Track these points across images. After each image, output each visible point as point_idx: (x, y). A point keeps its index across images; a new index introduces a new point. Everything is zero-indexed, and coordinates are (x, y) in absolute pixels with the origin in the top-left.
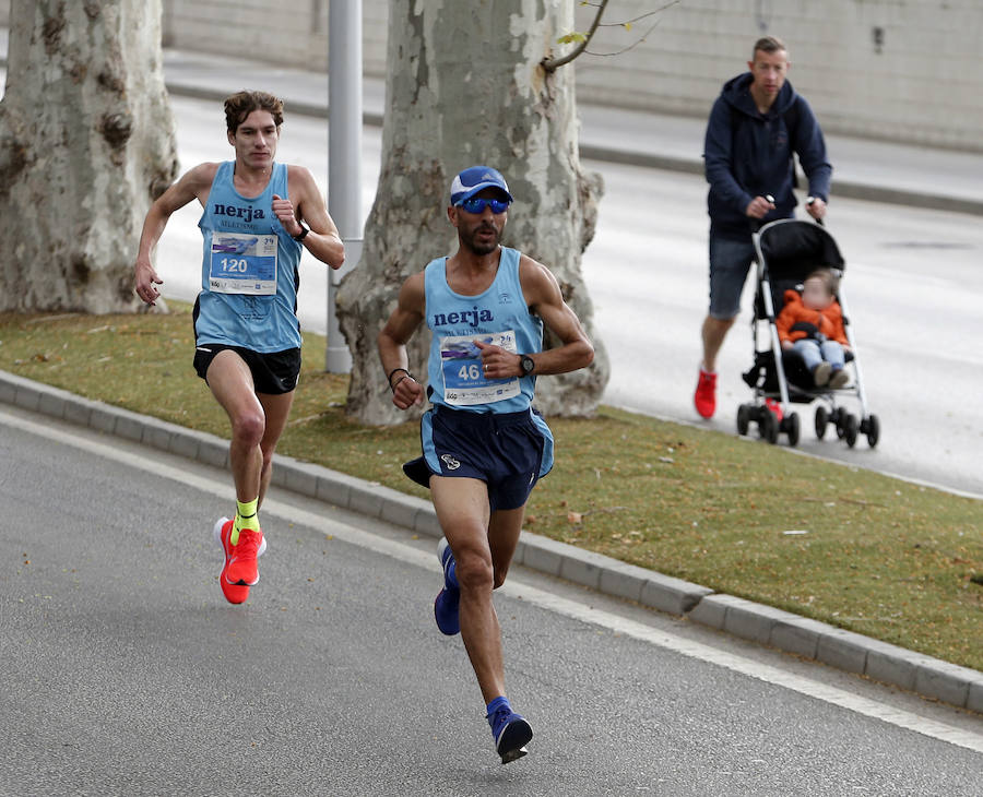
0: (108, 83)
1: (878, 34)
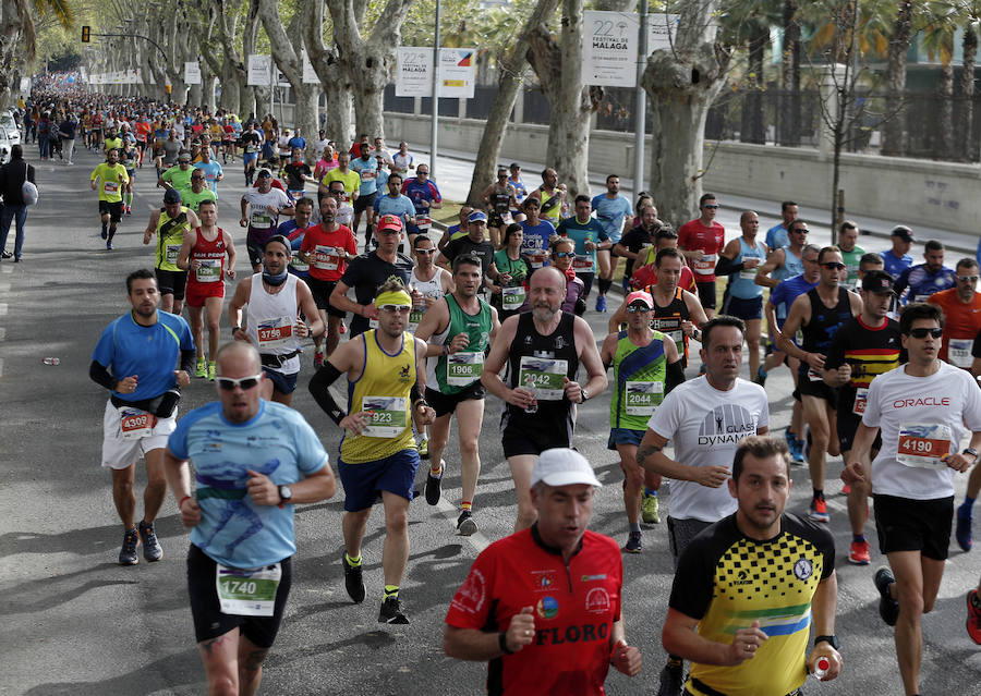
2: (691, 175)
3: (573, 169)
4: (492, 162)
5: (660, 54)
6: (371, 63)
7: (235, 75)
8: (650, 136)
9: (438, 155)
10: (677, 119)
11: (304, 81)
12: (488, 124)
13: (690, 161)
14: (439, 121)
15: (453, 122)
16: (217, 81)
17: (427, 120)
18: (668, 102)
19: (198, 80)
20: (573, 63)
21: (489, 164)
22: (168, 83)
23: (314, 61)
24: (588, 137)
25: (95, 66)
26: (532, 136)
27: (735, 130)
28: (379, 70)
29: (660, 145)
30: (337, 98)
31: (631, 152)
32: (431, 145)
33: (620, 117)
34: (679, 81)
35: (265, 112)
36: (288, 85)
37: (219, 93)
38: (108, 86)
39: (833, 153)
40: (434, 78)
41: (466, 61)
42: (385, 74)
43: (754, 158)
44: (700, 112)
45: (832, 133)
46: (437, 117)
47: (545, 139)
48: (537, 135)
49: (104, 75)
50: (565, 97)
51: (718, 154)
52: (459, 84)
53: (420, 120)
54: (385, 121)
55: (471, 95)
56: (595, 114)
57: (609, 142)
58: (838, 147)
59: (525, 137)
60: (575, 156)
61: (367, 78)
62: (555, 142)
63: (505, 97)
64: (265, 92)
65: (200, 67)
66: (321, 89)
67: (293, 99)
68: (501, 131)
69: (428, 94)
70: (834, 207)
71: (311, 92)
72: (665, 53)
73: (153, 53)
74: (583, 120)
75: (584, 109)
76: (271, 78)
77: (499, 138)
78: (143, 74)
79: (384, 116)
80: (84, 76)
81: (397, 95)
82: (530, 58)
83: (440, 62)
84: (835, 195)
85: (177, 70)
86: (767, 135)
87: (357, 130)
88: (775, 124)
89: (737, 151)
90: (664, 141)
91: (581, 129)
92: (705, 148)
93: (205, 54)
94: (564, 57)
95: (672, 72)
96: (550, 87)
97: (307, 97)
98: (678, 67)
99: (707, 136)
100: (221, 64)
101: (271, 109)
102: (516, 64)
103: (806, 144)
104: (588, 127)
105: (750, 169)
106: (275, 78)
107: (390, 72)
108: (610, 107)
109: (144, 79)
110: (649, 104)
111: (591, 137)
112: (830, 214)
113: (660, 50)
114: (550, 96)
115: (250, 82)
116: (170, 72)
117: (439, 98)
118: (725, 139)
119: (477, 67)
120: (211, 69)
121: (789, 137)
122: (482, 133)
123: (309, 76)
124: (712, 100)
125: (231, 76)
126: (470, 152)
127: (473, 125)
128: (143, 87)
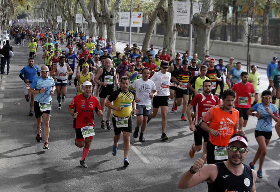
0: (171, 51)
1: (232, 50)
2: (205, 50)
3: (171, 48)
4: (147, 46)
5: (197, 14)
6: (112, 16)
7: (72, 20)
8: (194, 39)
9: (131, 44)
10: (202, 33)
11: (92, 22)
12: (146, 35)
13: (205, 46)
14: (132, 34)
15: (136, 34)
16: (66, 22)
17: (128, 33)
18: (199, 28)
19: (61, 21)
20: (171, 17)
21: (146, 47)
22: (52, 22)
23: (95, 16)
24: (175, 39)
25: (31, 17)
26: (159, 38)
27: (219, 37)
28: (114, 19)
29: (196, 41)
30: (102, 27)
31: (188, 43)
32: (129, 41)
33: (185, 33)
34: (202, 22)
35: (80, 31)
36: (87, 23)
37: (67, 25)
38: (35, 23)
39: (247, 44)
40: (130, 21)
41: (139, 16)
42: (116, 20)
43: (224, 45)
44: (208, 32)
45: (247, 38)
46: (131, 33)
47: (163, 39)
48: (160, 38)
49: (33, 20)
50: (169, 27)
51: (214, 44)
52: (138, 23)
53: (126, 33)
54: (116, 34)
55: (141, 26)
56: (177, 32)
57: (181, 40)
58: (249, 42)
59: (157, 39)
60: (171, 44)
61: (110, 21)
62: (166, 40)
63: (151, 27)
64: (80, 25)
65: (62, 18)
66: (97, 24)
67: (89, 27)
68: (150, 37)
69: (128, 26)
70: (248, 60)
71: (94, 25)
72: (198, 14)
73: (48, 13)
74: (174, 34)
75: (174, 30)
76: (83, 21)
77: (149, 39)
78: (45, 19)
79: (115, 32)
80: (28, 20)
81: (119, 26)
82: (158, 15)
83: (132, 16)
84: (248, 56)
85: (55, 18)
86: (228, 38)
87: (108, 36)
88: (230, 35)
89: (219, 43)
90: (198, 40)
91: (173, 36)
92: (210, 42)
93: (63, 14)
94: (168, 15)
95: (200, 19)
96: (164, 24)
97: (93, 26)
98: (202, 18)
99: (211, 38)
100: (68, 17)
101: (82, 30)
102: (154, 17)
103: (239, 41)
104: (175, 36)
105: (223, 48)
106: (84, 21)
107: (118, 19)
108: (182, 30)
109: (45, 21)
110: (193, 29)
111: (177, 39)
112: (246, 62)
113: (197, 13)
114: (164, 27)
115: (76, 22)
116: (53, 19)
117: (132, 27)
118: (216, 39)
119: (143, 18)
120: (65, 18)
121: (234, 39)
122: (144, 37)
123: (94, 20)
124: (212, 28)
125: (71, 20)
126: (141, 43)
127: (141, 35)
128: (45, 24)
